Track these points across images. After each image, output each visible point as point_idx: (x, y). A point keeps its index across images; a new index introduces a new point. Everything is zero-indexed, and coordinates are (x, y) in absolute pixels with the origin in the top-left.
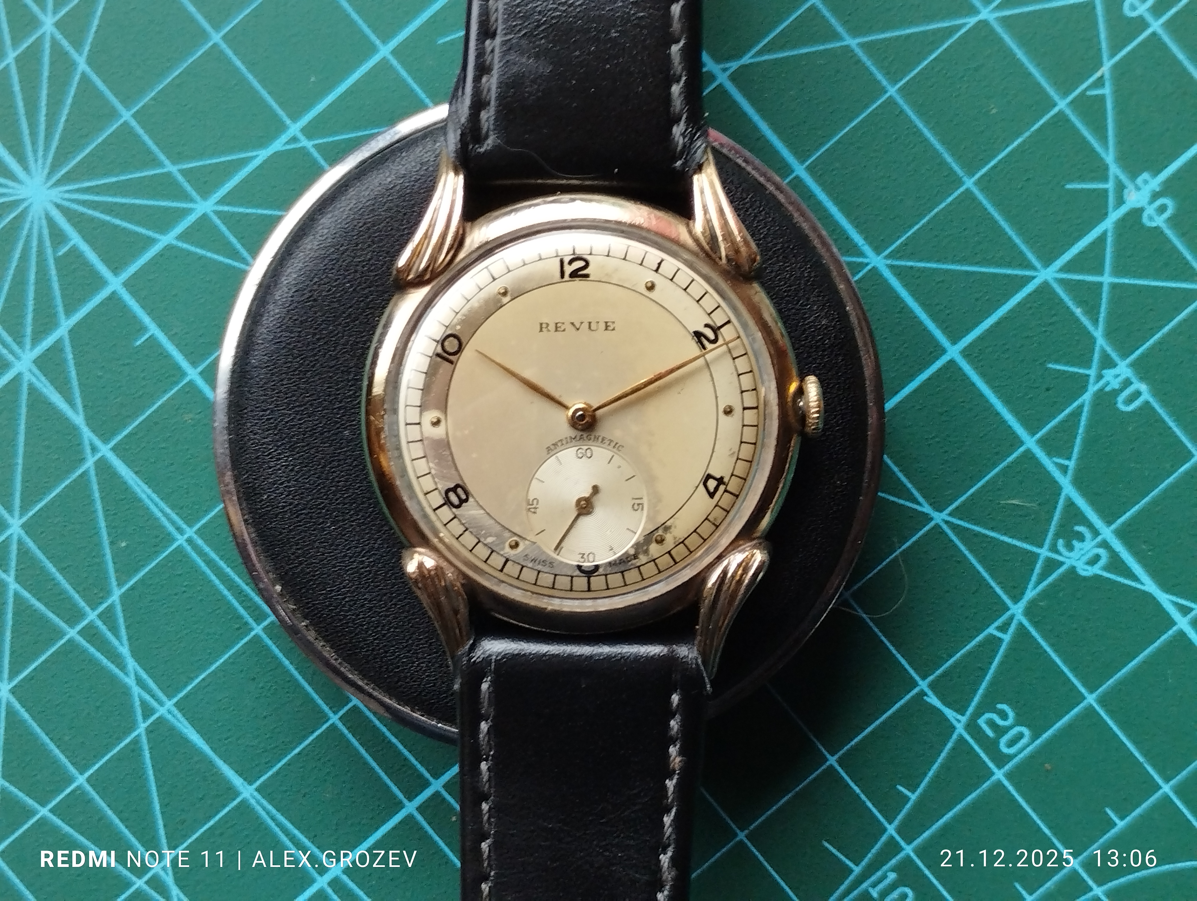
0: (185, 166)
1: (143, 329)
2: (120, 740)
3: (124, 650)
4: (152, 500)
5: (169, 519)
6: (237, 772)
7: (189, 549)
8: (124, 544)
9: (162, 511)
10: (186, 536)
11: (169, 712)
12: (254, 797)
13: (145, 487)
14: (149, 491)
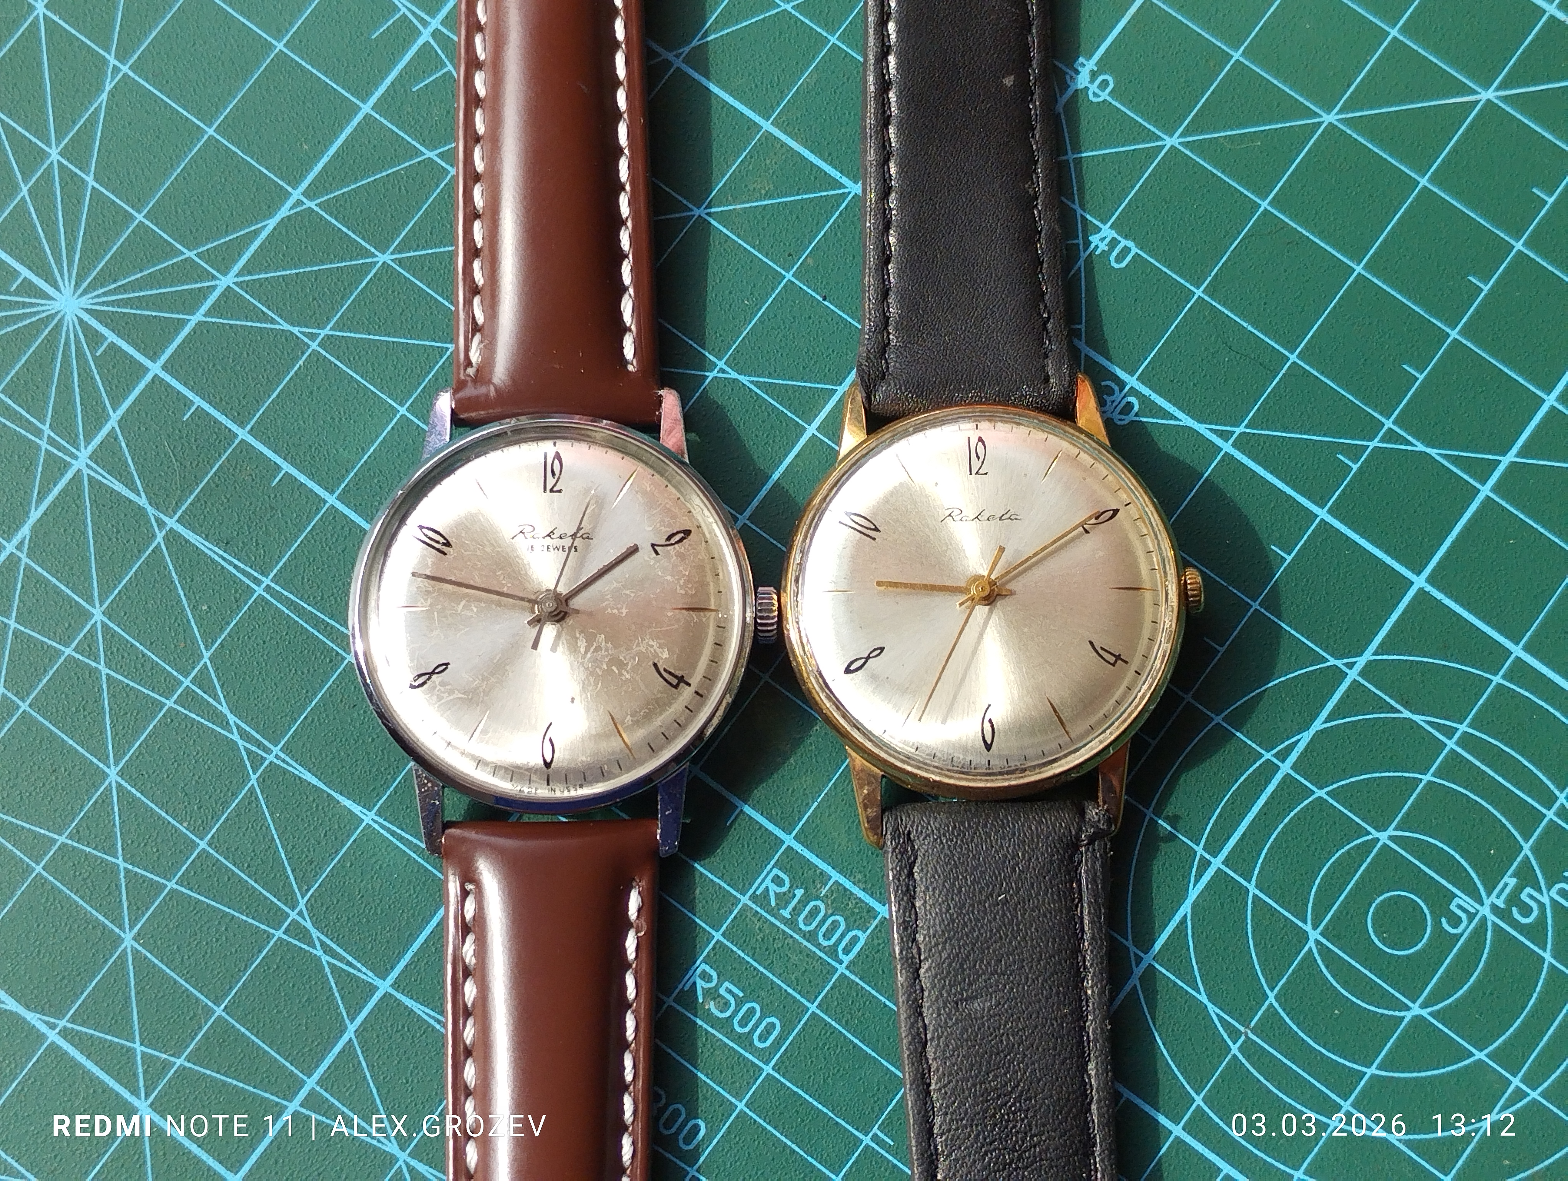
0: (200, 250)
1: (188, 403)
2: (235, 795)
3: (224, 709)
4: (224, 559)
5: (244, 573)
6: (354, 801)
7: (268, 597)
8: (204, 608)
9: (235, 567)
10: (263, 586)
11: (277, 757)
12: (376, 822)
13: (216, 549)
14: (221, 553)
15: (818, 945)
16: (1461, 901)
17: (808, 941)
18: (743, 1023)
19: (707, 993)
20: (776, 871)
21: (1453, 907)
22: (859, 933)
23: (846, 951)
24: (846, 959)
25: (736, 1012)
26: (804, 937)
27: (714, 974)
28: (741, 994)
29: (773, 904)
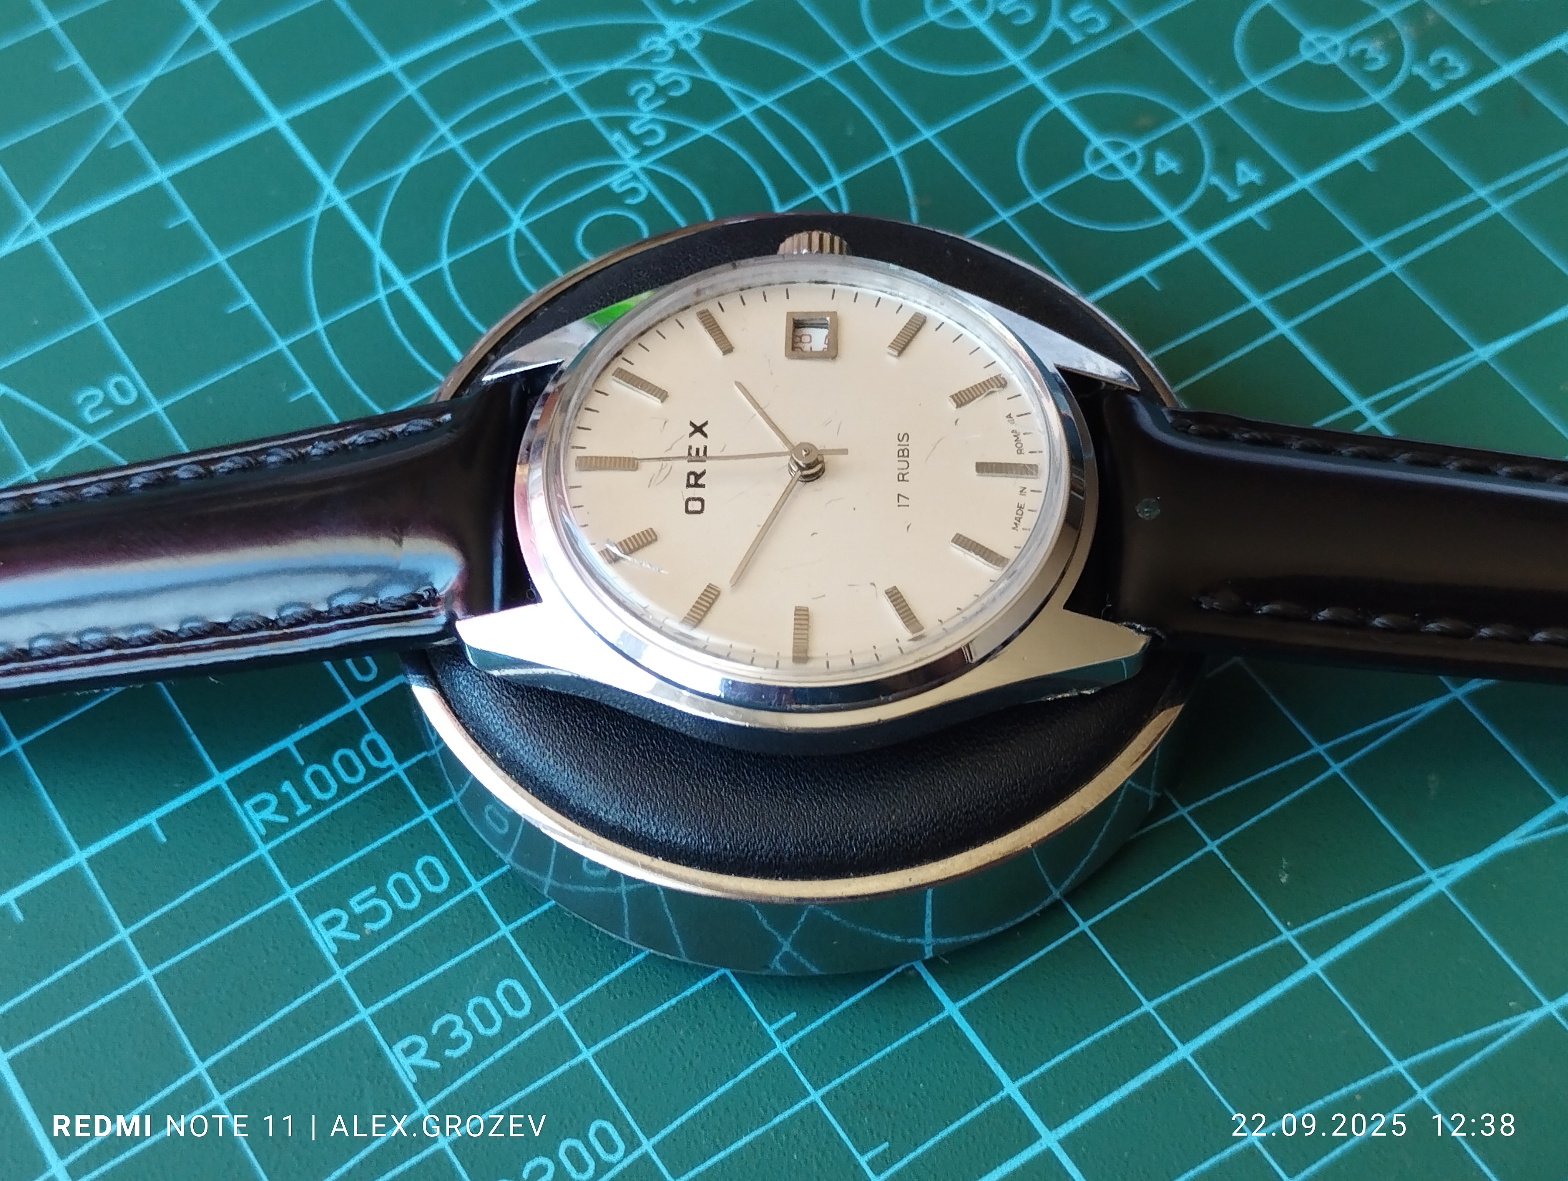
15: (359, 785)
16: (616, 182)
17: (347, 795)
18: (407, 896)
19: (350, 928)
20: (248, 804)
21: (618, 190)
22: (367, 737)
23: (380, 756)
24: (390, 759)
25: (391, 902)
26: (341, 798)
27: (334, 912)
28: (373, 889)
29: (284, 819)
